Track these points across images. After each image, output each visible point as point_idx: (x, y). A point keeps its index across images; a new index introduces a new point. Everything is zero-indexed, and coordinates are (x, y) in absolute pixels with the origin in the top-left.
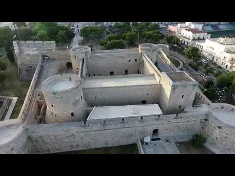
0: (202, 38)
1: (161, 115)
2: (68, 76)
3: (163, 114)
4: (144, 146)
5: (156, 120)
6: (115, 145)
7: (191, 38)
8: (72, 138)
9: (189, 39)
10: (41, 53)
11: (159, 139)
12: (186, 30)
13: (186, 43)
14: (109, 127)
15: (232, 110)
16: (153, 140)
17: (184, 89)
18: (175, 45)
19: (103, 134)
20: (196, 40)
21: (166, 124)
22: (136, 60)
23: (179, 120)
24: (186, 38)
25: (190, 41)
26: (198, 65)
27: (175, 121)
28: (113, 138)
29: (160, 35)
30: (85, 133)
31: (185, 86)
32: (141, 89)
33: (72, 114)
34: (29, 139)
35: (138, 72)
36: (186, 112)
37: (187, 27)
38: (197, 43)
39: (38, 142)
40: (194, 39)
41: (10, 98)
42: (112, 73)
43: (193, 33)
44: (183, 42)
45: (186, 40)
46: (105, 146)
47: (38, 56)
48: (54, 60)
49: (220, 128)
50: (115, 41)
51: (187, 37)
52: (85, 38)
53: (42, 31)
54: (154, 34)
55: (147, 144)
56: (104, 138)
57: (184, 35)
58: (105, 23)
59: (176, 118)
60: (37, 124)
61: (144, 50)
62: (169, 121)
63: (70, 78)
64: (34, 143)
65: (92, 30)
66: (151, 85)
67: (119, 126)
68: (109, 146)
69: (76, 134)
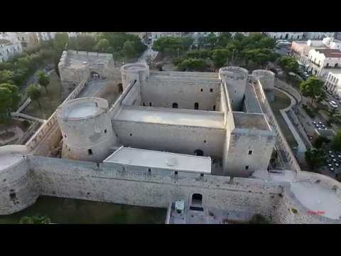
0: (334, 66)
1: (207, 174)
2: (96, 101)
3: (212, 174)
4: (173, 214)
5: (197, 180)
6: (137, 203)
7: (322, 65)
8: (81, 182)
9: (319, 66)
10: (90, 69)
11: (201, 209)
12: (317, 50)
13: (314, 73)
14: (128, 176)
15: (335, 188)
16: (192, 208)
17: (252, 141)
18: (292, 74)
19: (121, 185)
20: (330, 67)
21: (214, 189)
22: (211, 90)
23: (233, 187)
24: (315, 63)
25: (319, 69)
26: (318, 109)
27: (227, 186)
28: (135, 194)
29: (268, 56)
30: (98, 179)
31: (254, 137)
32: (194, 131)
33: (90, 151)
34: (31, 173)
35: (214, 109)
36: (254, 178)
37: (325, 46)
38: (330, 73)
39: (41, 178)
40: (327, 67)
41: (40, 120)
42: (175, 106)
43: (326, 56)
44: (310, 70)
45: (314, 66)
46: (125, 202)
47: (82, 72)
48: (104, 78)
49: (295, 211)
50: (193, 60)
51: (317, 62)
52: (161, 53)
53: (105, 40)
54: (260, 54)
55: (179, 212)
56: (122, 191)
57: (313, 60)
58: (196, 33)
59: (229, 183)
60: (50, 156)
61: (224, 75)
62: (218, 186)
63: (96, 104)
64: (38, 180)
65: (169, 42)
66: (210, 129)
67: (143, 178)
68: (129, 203)
69: (86, 178)
